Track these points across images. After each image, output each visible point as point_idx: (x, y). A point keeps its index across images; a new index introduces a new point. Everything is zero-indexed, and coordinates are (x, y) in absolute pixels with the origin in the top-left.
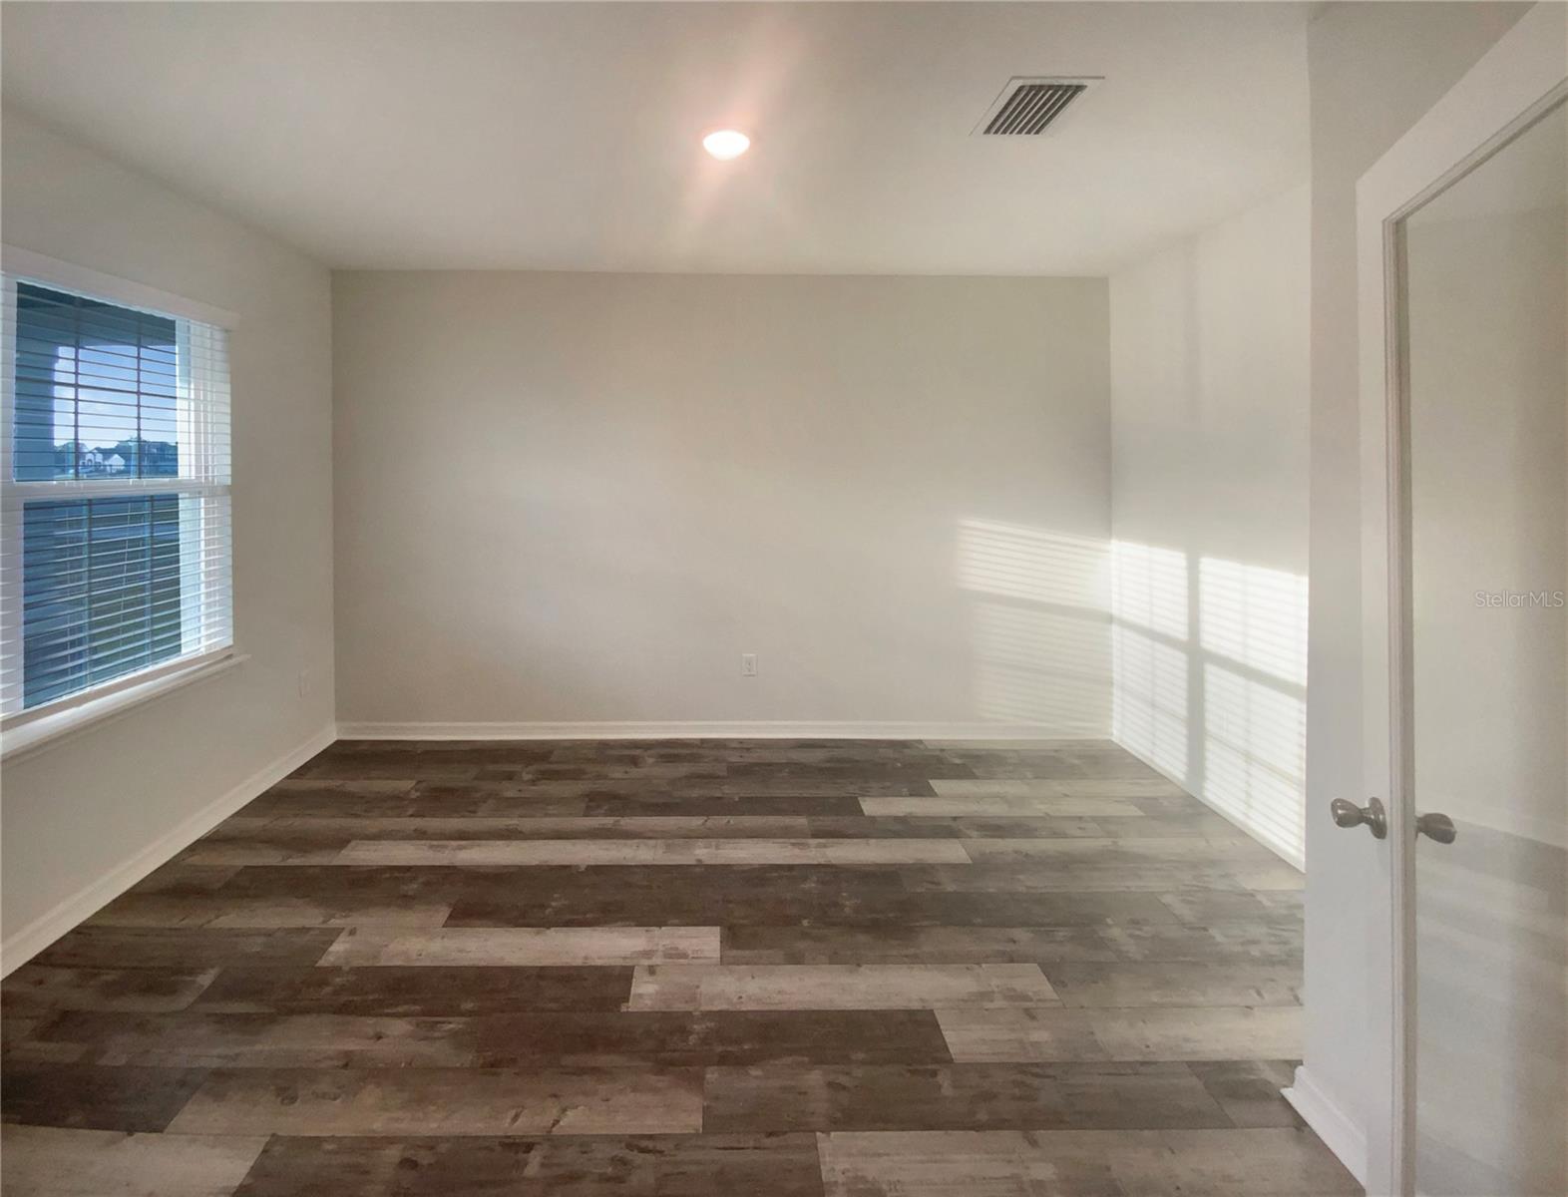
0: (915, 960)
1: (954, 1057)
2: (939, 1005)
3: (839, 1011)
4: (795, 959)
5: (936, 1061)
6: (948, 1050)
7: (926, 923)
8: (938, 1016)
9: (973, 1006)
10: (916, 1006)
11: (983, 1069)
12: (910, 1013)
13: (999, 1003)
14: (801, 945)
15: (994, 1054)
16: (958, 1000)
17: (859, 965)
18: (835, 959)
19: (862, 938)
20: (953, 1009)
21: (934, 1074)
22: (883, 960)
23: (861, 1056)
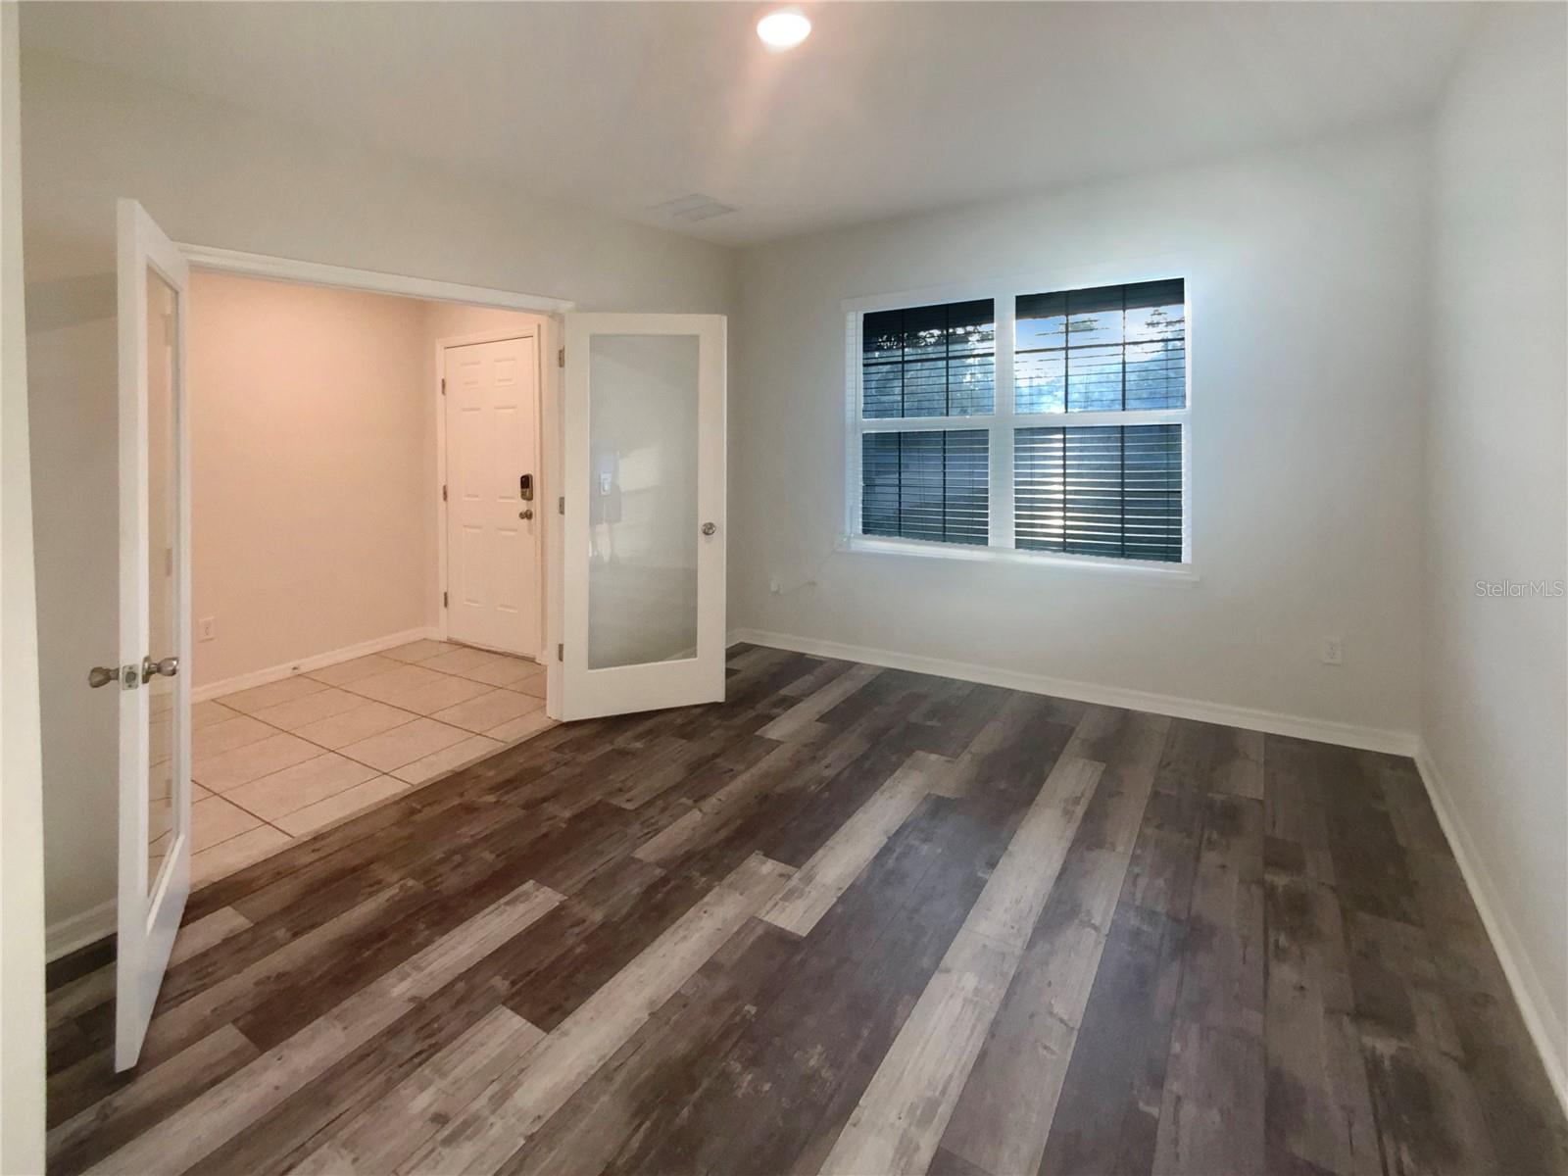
0: (605, 1074)
1: (504, 1008)
2: (543, 1045)
3: (627, 963)
4: (710, 969)
5: (518, 993)
6: (512, 1009)
7: (635, 1142)
8: (540, 1031)
9: (507, 1076)
10: (567, 1024)
11: (473, 1019)
12: (566, 1014)
13: (481, 1103)
14: (721, 986)
15: (467, 1040)
16: (529, 1066)
17: (652, 1014)
18: (679, 1000)
19: (681, 1047)
20: (529, 1052)
21: (513, 983)
22: (636, 1041)
23: (578, 951)
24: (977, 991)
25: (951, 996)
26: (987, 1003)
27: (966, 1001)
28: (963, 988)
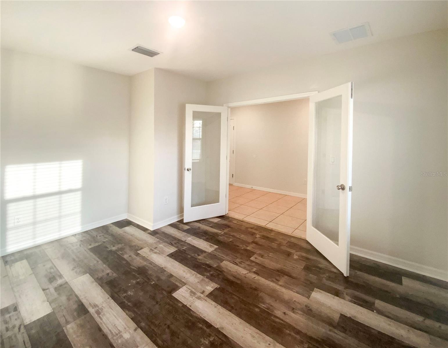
23: (188, 256)
24: (121, 336)
25: (125, 328)
26: (115, 338)
27: (120, 332)
28: (125, 333)
